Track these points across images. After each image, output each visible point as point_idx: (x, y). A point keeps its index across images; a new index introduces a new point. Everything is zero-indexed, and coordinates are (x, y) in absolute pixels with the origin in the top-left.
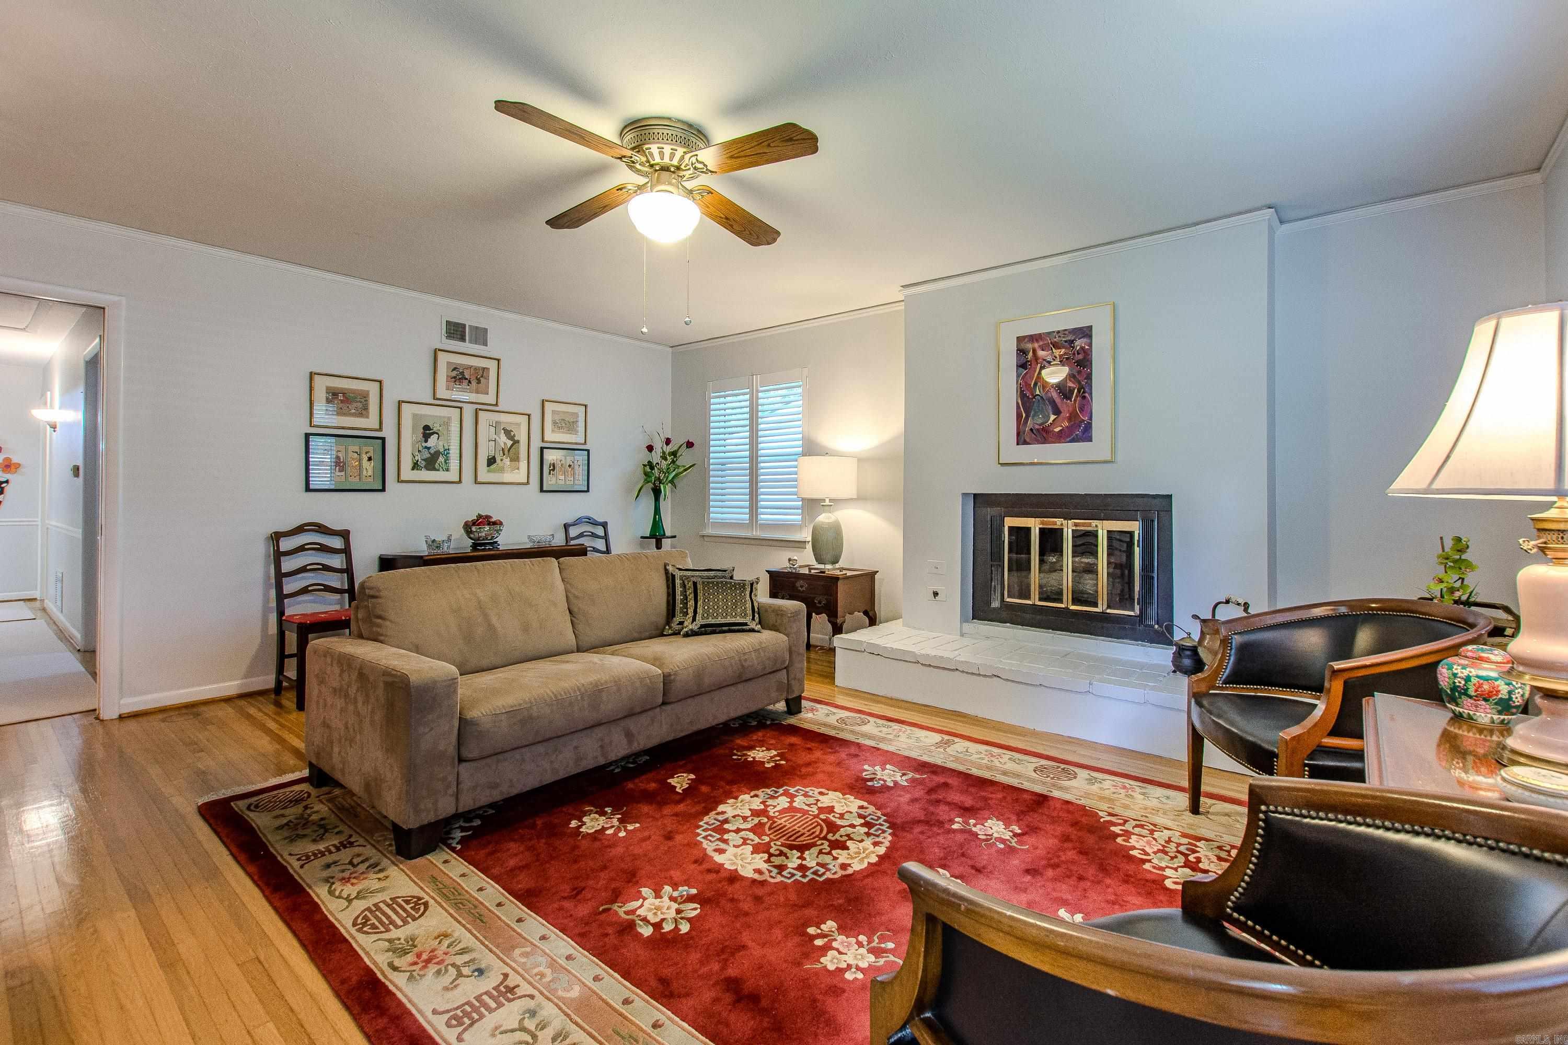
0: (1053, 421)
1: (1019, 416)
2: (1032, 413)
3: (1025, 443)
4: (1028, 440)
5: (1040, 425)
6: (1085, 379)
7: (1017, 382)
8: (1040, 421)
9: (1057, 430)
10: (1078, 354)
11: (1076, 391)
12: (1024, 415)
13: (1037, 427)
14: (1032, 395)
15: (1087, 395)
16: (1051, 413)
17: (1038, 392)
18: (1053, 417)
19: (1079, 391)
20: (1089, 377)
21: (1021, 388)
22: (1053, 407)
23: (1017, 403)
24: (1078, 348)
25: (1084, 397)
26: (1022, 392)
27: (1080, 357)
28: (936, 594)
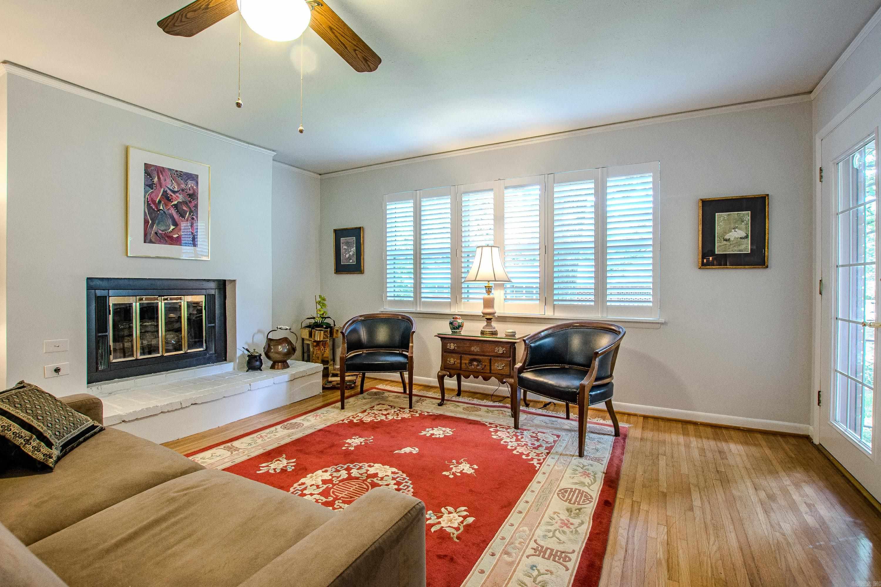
0: (173, 230)
1: (146, 222)
2: (157, 221)
3: (151, 242)
4: (153, 240)
5: (162, 231)
6: (194, 207)
7: (145, 196)
8: (162, 228)
9: (175, 236)
10: (190, 190)
11: (188, 213)
12: (150, 222)
13: (160, 232)
14: (157, 208)
15: (194, 217)
16: (171, 224)
17: (161, 208)
18: (172, 227)
19: (190, 214)
20: (196, 206)
21: (148, 202)
22: (172, 220)
23: (145, 212)
24: (190, 186)
25: (193, 219)
26: (148, 205)
27: (191, 192)
28: (57, 370)
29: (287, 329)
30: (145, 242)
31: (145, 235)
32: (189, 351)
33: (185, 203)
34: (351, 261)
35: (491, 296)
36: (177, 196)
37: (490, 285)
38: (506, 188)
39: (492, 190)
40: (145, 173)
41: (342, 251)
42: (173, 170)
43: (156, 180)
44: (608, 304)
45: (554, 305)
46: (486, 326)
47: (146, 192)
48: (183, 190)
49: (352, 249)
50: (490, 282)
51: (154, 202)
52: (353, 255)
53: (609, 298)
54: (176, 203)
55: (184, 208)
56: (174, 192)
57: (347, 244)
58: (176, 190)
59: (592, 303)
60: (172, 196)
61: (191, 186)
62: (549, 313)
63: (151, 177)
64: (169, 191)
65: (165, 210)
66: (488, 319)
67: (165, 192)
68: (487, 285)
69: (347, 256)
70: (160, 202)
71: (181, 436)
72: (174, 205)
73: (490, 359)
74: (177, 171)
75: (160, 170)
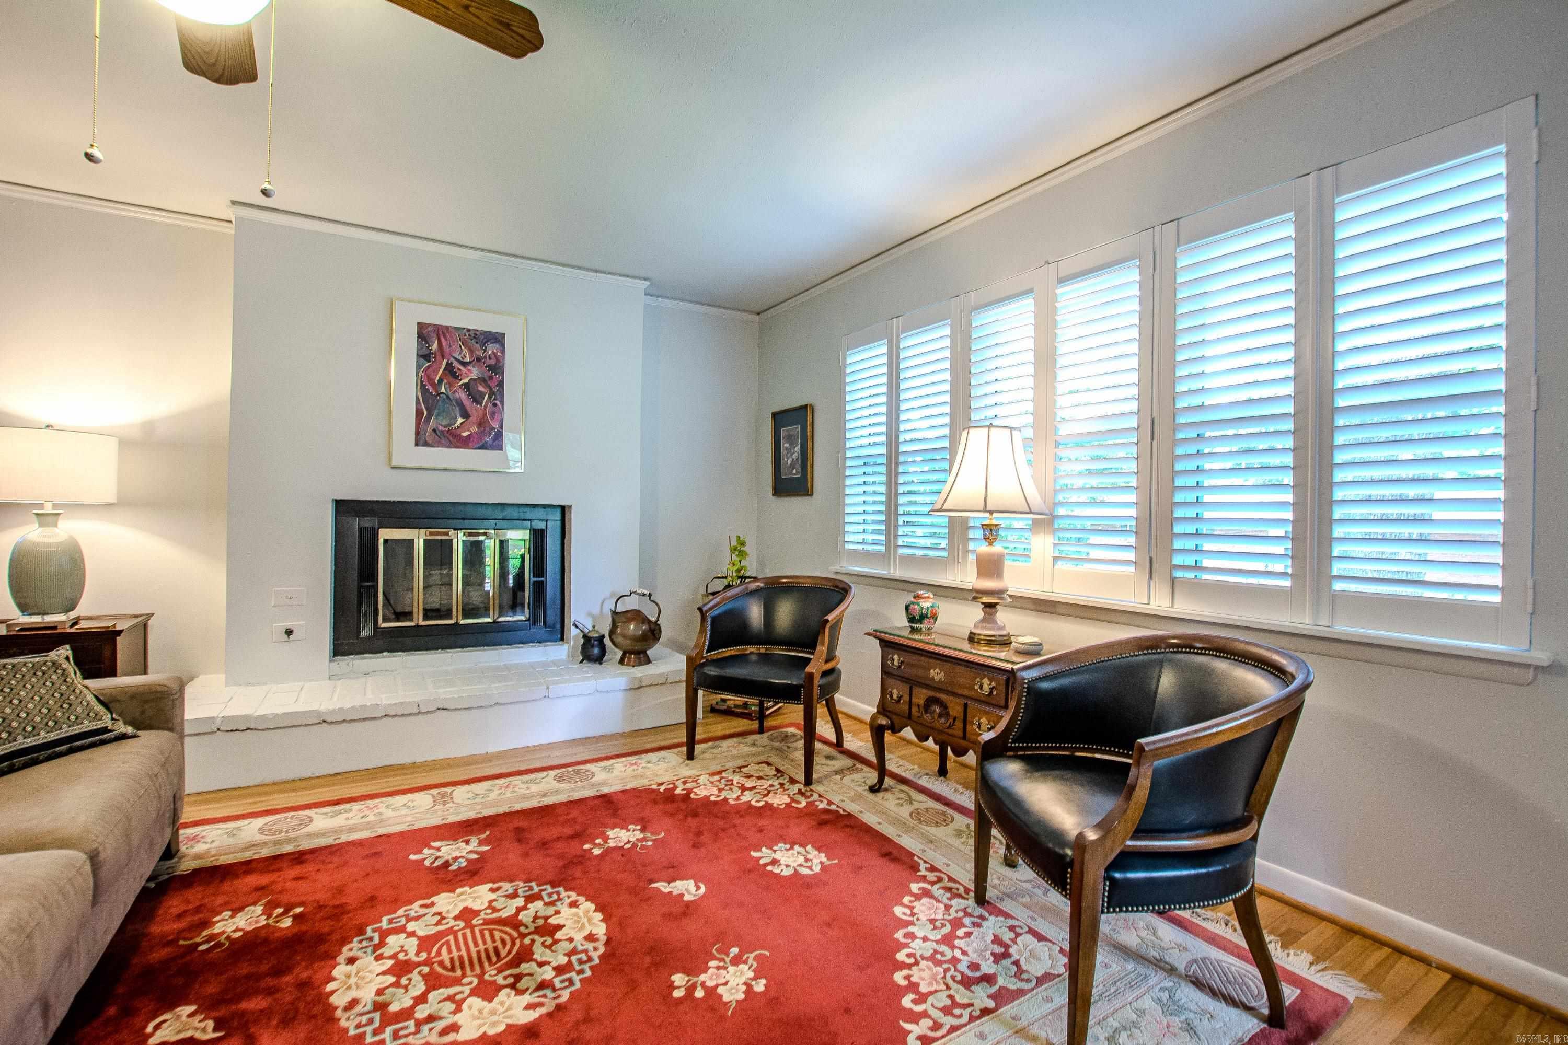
0: (461, 424)
1: (419, 413)
2: (436, 412)
3: (426, 444)
4: (430, 442)
5: (445, 427)
6: (497, 386)
7: (417, 373)
8: (444, 423)
9: (465, 434)
10: (490, 358)
11: (487, 396)
12: (425, 413)
13: (441, 428)
14: (436, 391)
15: (498, 402)
16: (458, 415)
17: (443, 390)
18: (460, 420)
19: (490, 397)
20: (501, 384)
21: (422, 382)
22: (460, 409)
23: (417, 398)
24: (490, 353)
25: (495, 405)
26: (423, 386)
27: (493, 362)
28: (289, 632)
29: (644, 595)
30: (417, 445)
31: (417, 433)
32: (501, 619)
33: (482, 380)
34: (794, 471)
35: (997, 548)
36: (469, 370)
37: (994, 522)
38: (1062, 281)
39: (1031, 291)
40: (419, 337)
41: (783, 452)
42: (464, 329)
43: (435, 346)
44: (1338, 586)
45: (1173, 580)
46: (984, 620)
47: (419, 367)
48: (478, 360)
49: (796, 449)
50: (995, 515)
51: (431, 381)
52: (797, 459)
53: (1337, 568)
54: (466, 380)
55: (481, 389)
56: (464, 364)
57: (790, 438)
58: (467, 360)
59: (1287, 583)
60: (459, 369)
61: (493, 352)
62: (1160, 603)
63: (427, 342)
64: (455, 364)
65: (450, 393)
66: (988, 606)
67: (449, 365)
68: (987, 522)
69: (789, 462)
70: (441, 380)
71: (419, 759)
72: (463, 384)
73: (966, 705)
74: (469, 330)
75: (441, 331)
